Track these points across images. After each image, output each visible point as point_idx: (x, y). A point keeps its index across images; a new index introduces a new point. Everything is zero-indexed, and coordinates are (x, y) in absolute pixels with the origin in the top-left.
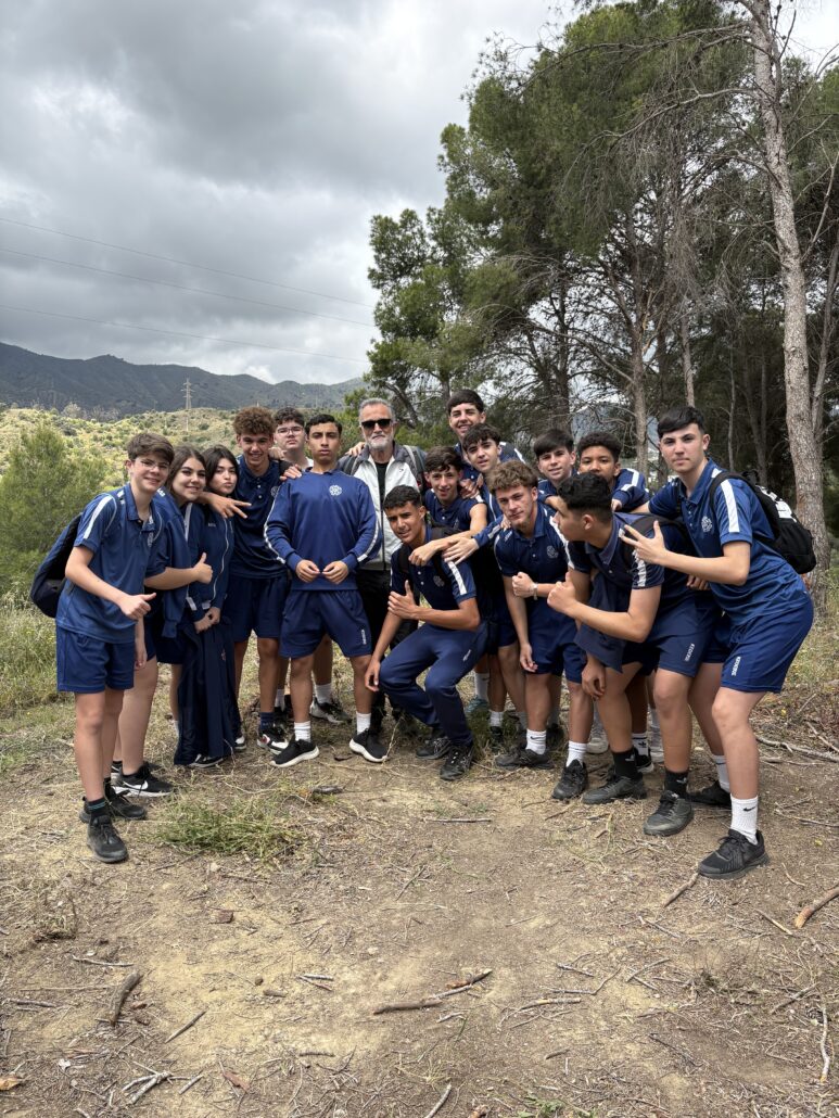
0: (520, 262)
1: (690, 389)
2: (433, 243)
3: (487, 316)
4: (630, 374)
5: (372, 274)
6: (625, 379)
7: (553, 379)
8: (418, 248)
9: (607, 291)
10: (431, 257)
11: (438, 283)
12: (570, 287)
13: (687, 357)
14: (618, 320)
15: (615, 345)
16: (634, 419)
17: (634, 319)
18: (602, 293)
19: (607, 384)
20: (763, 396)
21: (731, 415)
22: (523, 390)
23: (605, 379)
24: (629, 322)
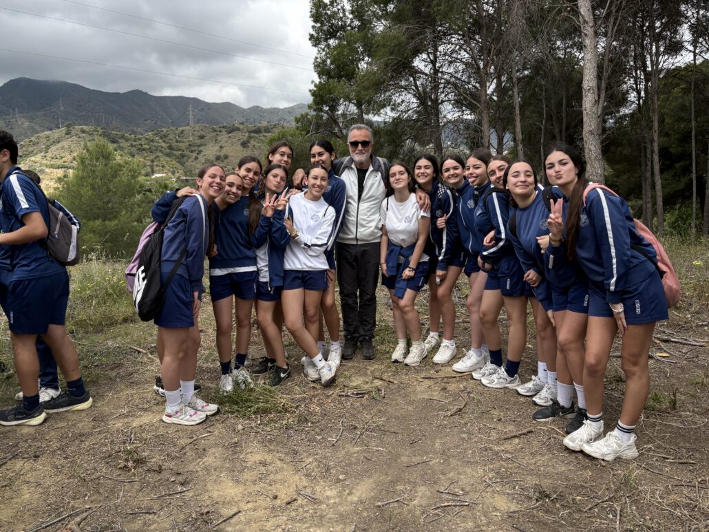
0: (408, 29)
1: (517, 111)
2: (351, 16)
3: (387, 65)
4: (479, 102)
5: (312, 37)
6: (476, 105)
7: (429, 105)
8: (341, 19)
9: (464, 47)
10: (350, 25)
11: (355, 43)
12: (440, 45)
13: (516, 90)
14: (471, 66)
15: (469, 83)
16: (481, 131)
17: (482, 66)
18: (461, 48)
19: (464, 108)
20: (564, 115)
21: (543, 128)
22: (410, 112)
23: (462, 104)
24: (478, 68)
